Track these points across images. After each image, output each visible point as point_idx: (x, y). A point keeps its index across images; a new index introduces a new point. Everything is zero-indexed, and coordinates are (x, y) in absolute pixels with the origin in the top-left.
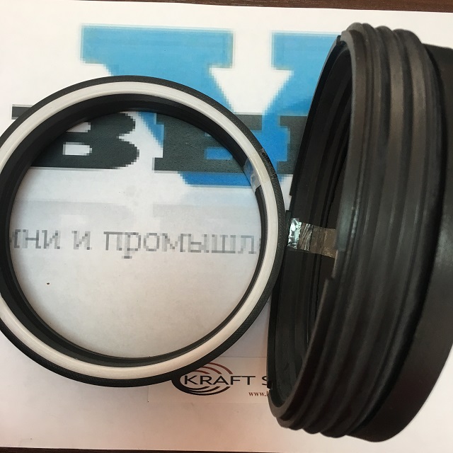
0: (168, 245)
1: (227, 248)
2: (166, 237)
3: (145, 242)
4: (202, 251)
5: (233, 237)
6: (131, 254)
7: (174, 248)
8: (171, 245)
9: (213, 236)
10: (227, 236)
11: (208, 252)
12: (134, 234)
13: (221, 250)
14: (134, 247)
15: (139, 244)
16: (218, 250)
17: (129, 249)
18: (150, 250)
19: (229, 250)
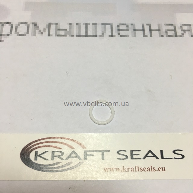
0: (37, 31)
1: (89, 33)
2: (36, 25)
3: (16, 29)
4: (68, 35)
5: (95, 24)
6: (3, 38)
7: (42, 33)
8: (40, 31)
9: (77, 24)
10: (89, 24)
11: (73, 36)
12: (8, 23)
13: (85, 34)
14: (7, 33)
15: (11, 31)
16: (81, 34)
17: (1, 35)
18: (20, 35)
19: (92, 34)
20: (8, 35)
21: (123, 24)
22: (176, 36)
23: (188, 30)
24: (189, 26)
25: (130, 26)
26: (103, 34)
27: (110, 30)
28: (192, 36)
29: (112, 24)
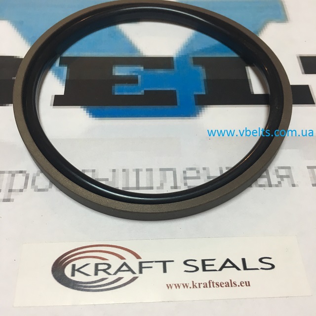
3: (34, 181)
5: (150, 170)
9: (124, 170)
10: (142, 170)
12: (21, 172)
13: (135, 186)
14: (19, 188)
15: (26, 184)
16: (130, 186)
17: (10, 191)
18: (40, 190)
19: (145, 186)
20: (21, 191)
21: (191, 169)
22: (270, 185)
23: (287, 177)
24: (287, 170)
25: (201, 171)
26: (162, 185)
27: (172, 179)
28: (294, 185)
29: (175, 169)
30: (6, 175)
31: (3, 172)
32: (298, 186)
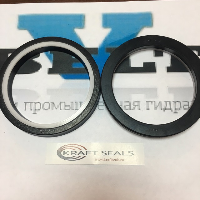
3: (43, 106)
4: (71, 109)
6: (36, 112)
8: (55, 107)
11: (73, 110)
12: (38, 102)
15: (40, 107)
17: (35, 110)
18: (45, 110)
20: (39, 110)
21: (101, 102)
22: (130, 109)
23: (138, 105)
24: (138, 103)
28: (139, 109)
30: (33, 104)
31: (32, 103)
32: (141, 109)
